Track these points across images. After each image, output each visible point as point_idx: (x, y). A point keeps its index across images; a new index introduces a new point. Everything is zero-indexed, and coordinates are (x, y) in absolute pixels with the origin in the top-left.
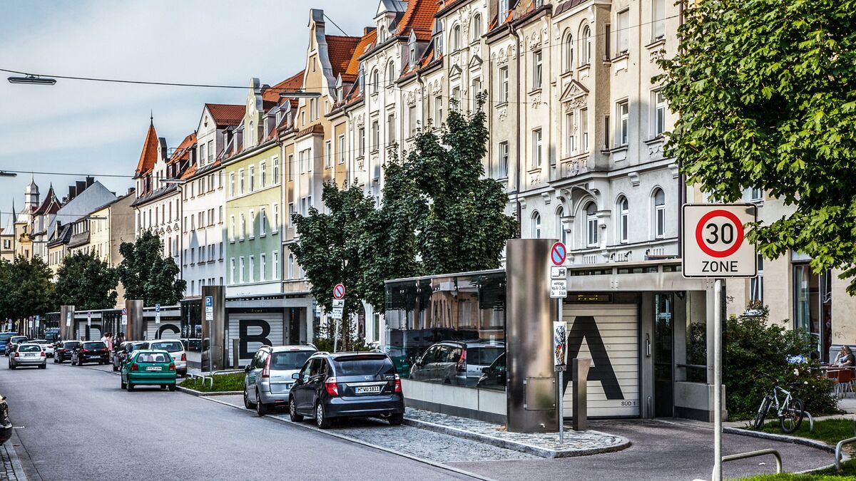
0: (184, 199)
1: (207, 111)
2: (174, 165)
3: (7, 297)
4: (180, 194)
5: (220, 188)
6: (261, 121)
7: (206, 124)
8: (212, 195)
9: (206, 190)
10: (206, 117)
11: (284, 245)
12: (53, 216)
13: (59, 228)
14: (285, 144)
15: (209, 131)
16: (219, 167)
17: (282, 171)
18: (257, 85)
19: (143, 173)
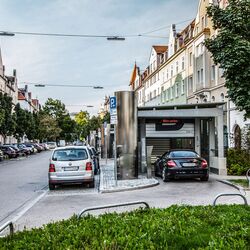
1: (153, 49)
2: (142, 76)
4: (144, 87)
5: (159, 80)
6: (176, 42)
7: (153, 55)
8: (155, 84)
9: (153, 82)
10: (153, 51)
11: (187, 99)
14: (188, 48)
15: (154, 57)
16: (157, 71)
17: (187, 62)
18: (174, 27)
19: (132, 83)
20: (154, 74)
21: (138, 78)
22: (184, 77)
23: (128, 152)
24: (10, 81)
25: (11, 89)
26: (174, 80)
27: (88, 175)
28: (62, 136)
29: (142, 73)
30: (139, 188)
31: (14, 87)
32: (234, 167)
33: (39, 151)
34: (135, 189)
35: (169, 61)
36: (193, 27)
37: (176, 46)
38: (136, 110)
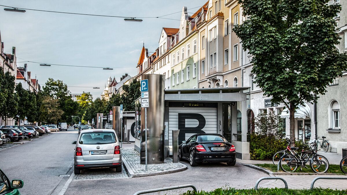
0: (154, 71)
1: (163, 31)
2: (150, 58)
3: (94, 113)
4: (153, 69)
5: (169, 62)
6: (188, 25)
7: (163, 37)
8: (165, 67)
9: (163, 65)
10: (163, 33)
11: (199, 83)
12: (114, 87)
13: (115, 90)
14: (200, 31)
15: (164, 39)
16: (168, 53)
17: (199, 45)
18: (186, 10)
19: (140, 65)
20: (164, 56)
21: (146, 59)
22: (195, 60)
23: (154, 136)
24: (9, 59)
25: (10, 67)
26: (185, 63)
27: (116, 159)
28: (63, 119)
29: (150, 55)
30: (170, 172)
31: (13, 65)
32: (257, 151)
33: (41, 134)
34: (166, 173)
35: (179, 44)
36: (205, 11)
37: (187, 29)
38: (163, 93)
